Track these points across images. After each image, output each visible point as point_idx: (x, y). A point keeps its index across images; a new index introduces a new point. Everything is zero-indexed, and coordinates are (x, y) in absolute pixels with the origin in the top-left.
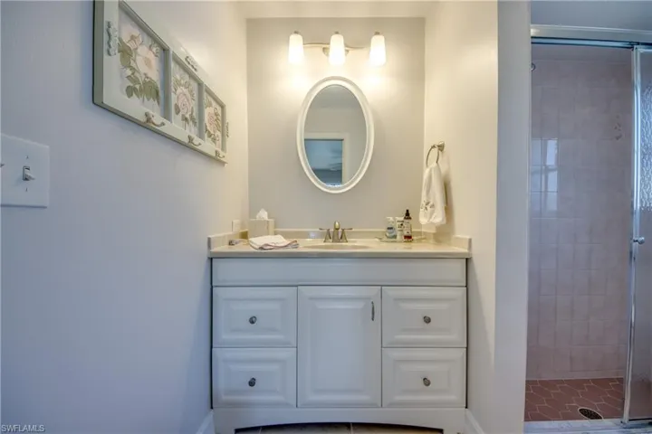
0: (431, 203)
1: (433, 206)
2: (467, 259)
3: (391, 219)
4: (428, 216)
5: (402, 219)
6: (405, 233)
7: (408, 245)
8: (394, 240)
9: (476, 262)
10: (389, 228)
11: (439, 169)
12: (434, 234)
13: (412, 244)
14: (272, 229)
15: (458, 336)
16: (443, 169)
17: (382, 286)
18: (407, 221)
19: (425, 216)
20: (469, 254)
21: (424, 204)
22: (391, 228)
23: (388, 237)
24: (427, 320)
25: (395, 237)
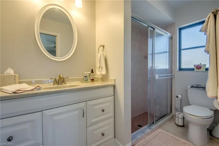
0: (101, 67)
1: (102, 68)
2: (114, 86)
3: (86, 73)
4: (100, 71)
5: (90, 72)
6: (92, 78)
7: (92, 83)
8: (87, 81)
9: (117, 87)
10: (85, 77)
11: (103, 55)
12: (101, 78)
13: (94, 82)
14: (17, 80)
15: (112, 114)
16: (105, 55)
17: (86, 101)
18: (92, 73)
19: (99, 72)
20: (115, 84)
21: (98, 67)
22: (86, 77)
23: (85, 81)
24: (103, 111)
25: (87, 80)
